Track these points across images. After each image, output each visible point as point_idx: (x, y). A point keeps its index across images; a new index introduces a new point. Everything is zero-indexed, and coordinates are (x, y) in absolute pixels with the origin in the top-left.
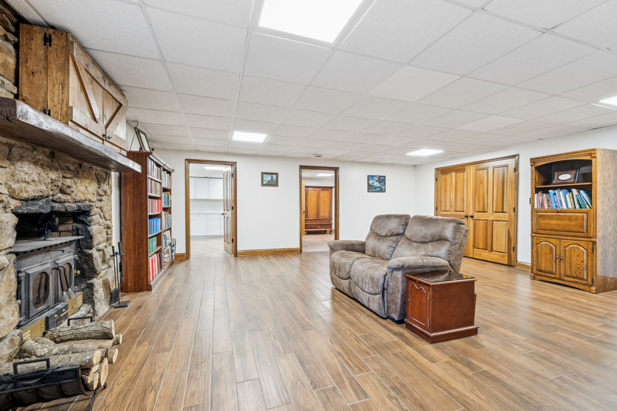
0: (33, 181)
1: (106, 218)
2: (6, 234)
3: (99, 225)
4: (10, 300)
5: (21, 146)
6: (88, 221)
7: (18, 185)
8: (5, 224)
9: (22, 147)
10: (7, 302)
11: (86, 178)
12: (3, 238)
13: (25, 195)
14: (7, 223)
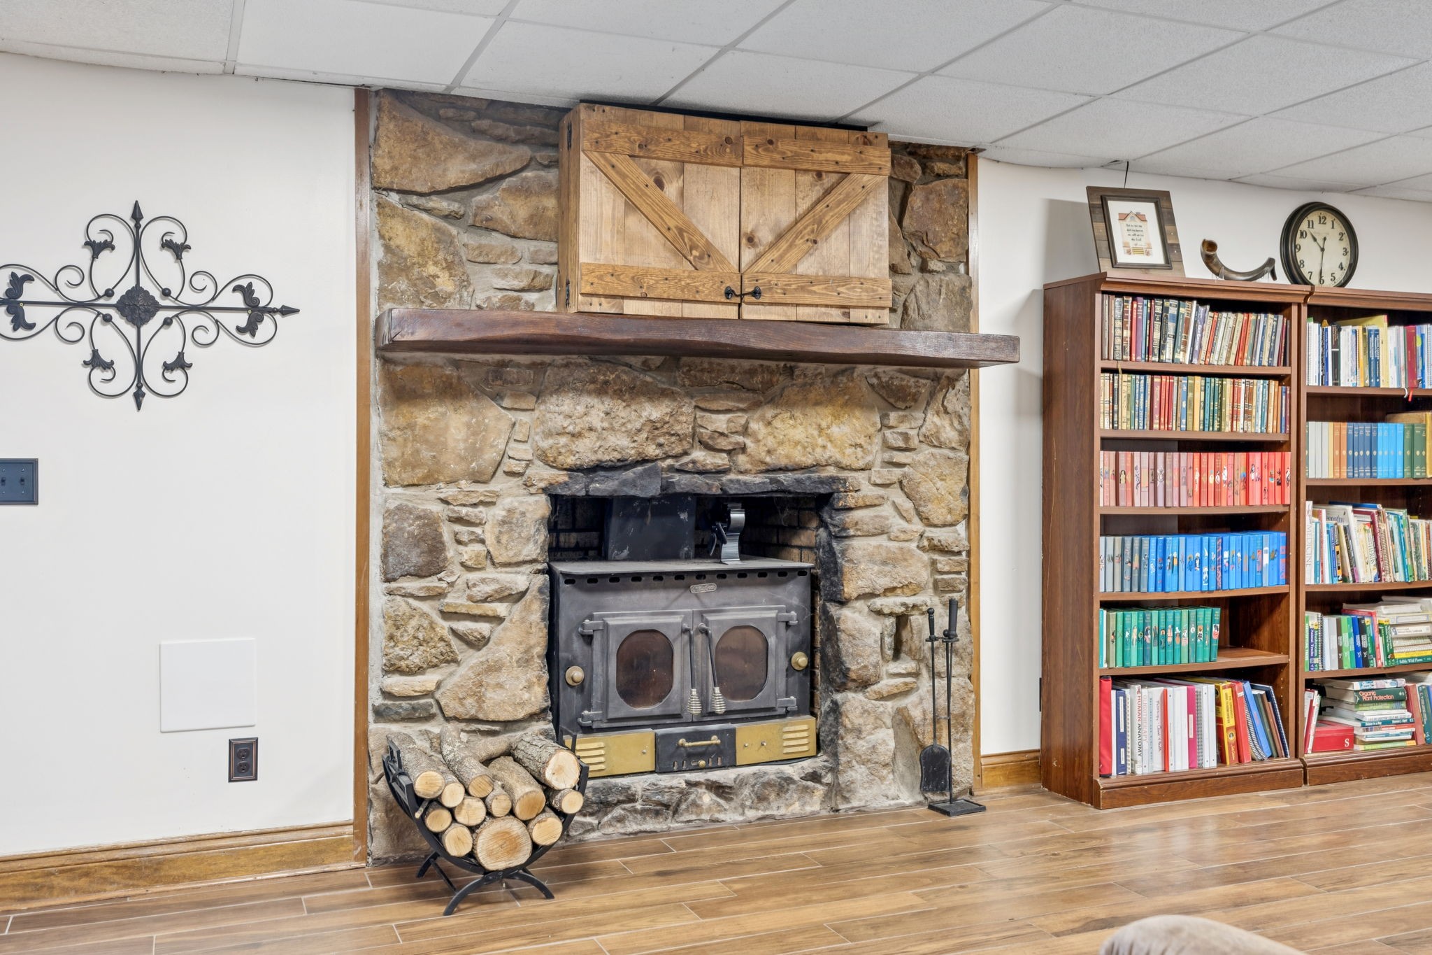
0: (591, 429)
1: (927, 519)
2: (519, 534)
3: (890, 539)
4: (527, 661)
5: (565, 362)
6: (835, 522)
7: (551, 441)
8: (517, 515)
9: (567, 365)
10: (517, 662)
11: (817, 403)
12: (513, 541)
13: (571, 461)
14: (523, 514)
